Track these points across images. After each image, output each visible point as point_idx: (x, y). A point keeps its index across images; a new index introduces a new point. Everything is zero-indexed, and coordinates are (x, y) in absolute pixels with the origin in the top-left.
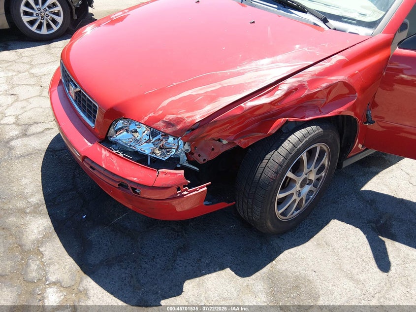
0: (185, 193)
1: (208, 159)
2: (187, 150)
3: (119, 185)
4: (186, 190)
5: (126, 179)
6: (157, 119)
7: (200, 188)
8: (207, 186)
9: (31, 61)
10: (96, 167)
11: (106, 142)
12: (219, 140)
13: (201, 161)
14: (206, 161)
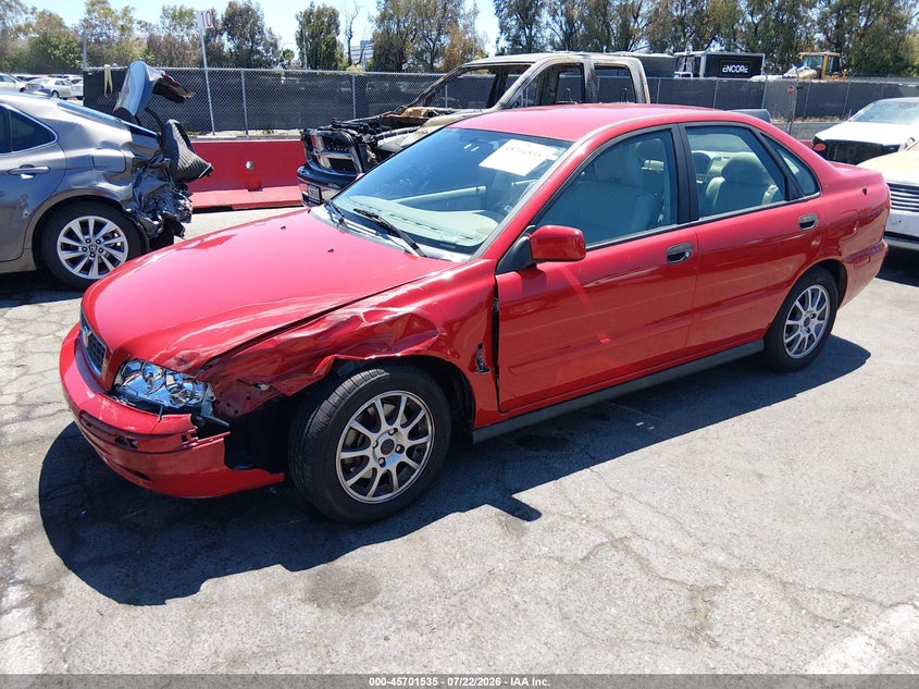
0: (194, 444)
1: (242, 411)
2: (212, 398)
3: (116, 440)
4: (196, 441)
5: (124, 430)
6: (168, 356)
7: (215, 439)
8: (225, 437)
9: (62, 320)
10: (92, 422)
11: (113, 392)
12: (256, 385)
13: (231, 411)
14: (238, 415)
